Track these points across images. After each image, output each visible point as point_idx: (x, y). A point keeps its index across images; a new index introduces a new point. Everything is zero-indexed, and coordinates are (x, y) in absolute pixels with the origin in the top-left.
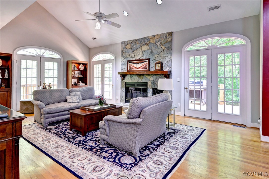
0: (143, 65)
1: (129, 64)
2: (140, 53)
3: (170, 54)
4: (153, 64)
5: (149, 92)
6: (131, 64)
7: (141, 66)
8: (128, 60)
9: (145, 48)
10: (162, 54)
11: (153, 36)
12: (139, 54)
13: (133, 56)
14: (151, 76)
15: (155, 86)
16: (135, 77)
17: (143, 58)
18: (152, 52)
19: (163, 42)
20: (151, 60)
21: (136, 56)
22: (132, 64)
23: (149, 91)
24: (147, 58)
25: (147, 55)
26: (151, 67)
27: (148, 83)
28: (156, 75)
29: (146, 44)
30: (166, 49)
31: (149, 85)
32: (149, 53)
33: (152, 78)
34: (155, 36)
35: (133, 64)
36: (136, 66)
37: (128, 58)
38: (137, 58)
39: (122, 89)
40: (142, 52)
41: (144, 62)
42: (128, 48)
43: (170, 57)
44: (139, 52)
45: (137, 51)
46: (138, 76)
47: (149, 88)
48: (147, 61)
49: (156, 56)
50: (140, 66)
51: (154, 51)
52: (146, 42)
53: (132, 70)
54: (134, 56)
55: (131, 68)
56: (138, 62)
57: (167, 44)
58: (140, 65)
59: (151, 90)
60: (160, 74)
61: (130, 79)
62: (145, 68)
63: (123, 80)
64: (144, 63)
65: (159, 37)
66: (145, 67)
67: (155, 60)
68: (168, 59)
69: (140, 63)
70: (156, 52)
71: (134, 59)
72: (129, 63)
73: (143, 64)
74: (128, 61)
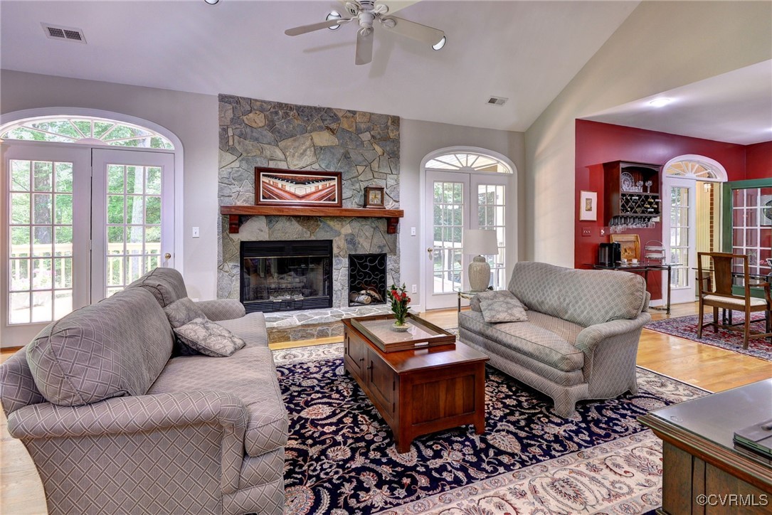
0: (320, 188)
1: (263, 179)
2: (305, 151)
3: (396, 168)
4: (350, 189)
5: (339, 266)
6: (272, 181)
7: (313, 189)
8: (257, 166)
9: (323, 139)
10: (375, 165)
11: (349, 111)
12: (302, 154)
13: (279, 154)
14: (344, 223)
15: (356, 250)
16: (288, 224)
17: (316, 167)
18: (346, 156)
19: (378, 137)
20: (344, 177)
21: (293, 156)
22: (277, 181)
23: (337, 264)
24: (332, 170)
25: (330, 162)
26: (344, 196)
27: (334, 242)
28: (360, 220)
29: (328, 128)
30: (385, 154)
31: (338, 247)
32: (338, 156)
33: (347, 229)
34: (354, 113)
35: (280, 183)
36: (290, 187)
37: (258, 159)
38: (296, 164)
39: (226, 268)
40: (312, 149)
41: (324, 180)
42: (254, 125)
43: (395, 177)
44: (304, 147)
45: (296, 144)
46: (298, 222)
47: (338, 256)
48: (334, 179)
49: (360, 169)
50: (309, 191)
51: (353, 155)
52: (326, 123)
53: (279, 200)
54: (283, 157)
55: (272, 193)
56: (299, 178)
57: (388, 143)
58: (310, 188)
59: (346, 262)
60: (372, 217)
61: (266, 229)
62: (329, 199)
63: (233, 236)
64: (323, 183)
65: (366, 119)
66: (327, 195)
67: (356, 179)
68: (393, 181)
69: (309, 183)
70: (360, 159)
71: (283, 166)
72: (263, 175)
73: (320, 185)
74: (258, 171)
